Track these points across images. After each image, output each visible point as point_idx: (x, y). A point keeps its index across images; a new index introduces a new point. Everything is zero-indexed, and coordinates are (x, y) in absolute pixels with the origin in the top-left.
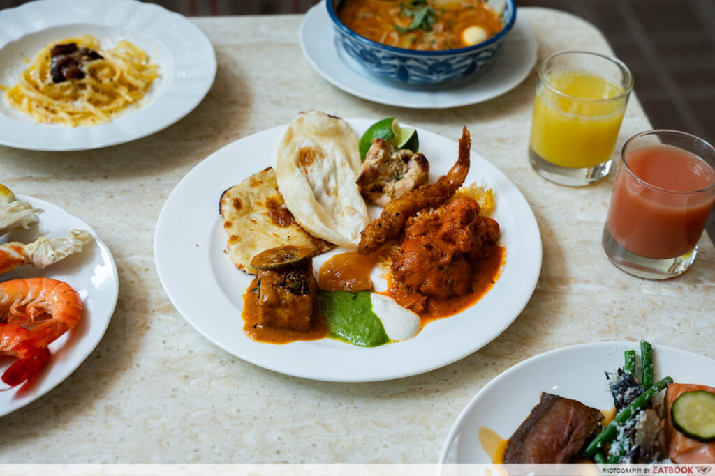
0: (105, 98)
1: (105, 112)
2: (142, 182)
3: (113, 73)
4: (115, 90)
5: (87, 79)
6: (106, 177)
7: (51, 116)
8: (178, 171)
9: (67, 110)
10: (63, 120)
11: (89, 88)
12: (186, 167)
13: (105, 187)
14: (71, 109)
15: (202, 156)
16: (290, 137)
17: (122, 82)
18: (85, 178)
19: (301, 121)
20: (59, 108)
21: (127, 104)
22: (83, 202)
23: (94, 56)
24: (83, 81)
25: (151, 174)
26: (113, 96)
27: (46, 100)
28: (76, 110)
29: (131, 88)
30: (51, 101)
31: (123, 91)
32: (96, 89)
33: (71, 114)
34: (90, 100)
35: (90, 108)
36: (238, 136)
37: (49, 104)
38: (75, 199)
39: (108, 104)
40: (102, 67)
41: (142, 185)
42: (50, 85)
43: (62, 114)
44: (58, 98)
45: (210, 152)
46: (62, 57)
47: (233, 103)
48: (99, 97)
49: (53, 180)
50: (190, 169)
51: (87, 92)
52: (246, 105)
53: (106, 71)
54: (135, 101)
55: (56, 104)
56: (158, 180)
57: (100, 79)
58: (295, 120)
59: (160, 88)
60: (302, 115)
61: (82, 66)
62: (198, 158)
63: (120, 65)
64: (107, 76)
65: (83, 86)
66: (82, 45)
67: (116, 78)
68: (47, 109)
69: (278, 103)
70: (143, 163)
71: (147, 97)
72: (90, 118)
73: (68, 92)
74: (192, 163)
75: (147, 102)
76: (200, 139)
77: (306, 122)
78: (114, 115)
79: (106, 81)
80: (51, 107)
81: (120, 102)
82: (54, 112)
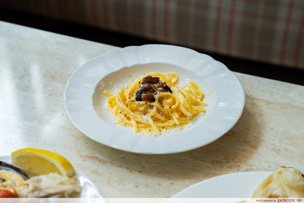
0: (163, 118)
1: (158, 127)
2: (160, 182)
3: (174, 102)
4: (171, 114)
5: (156, 104)
6: (140, 172)
7: (126, 121)
8: (187, 181)
9: (136, 119)
10: (132, 125)
11: (154, 109)
12: (194, 180)
13: (137, 178)
14: (139, 120)
15: (208, 175)
16: (269, 182)
17: (177, 110)
18: (128, 168)
19: (280, 173)
20: (132, 117)
21: (175, 125)
22: (119, 184)
23: (167, 89)
24: (153, 104)
25: (169, 178)
26: (169, 118)
27: (127, 110)
28: (142, 121)
29: (182, 115)
30: (129, 111)
31: (175, 116)
32: (158, 111)
33: (138, 123)
34: (152, 117)
35: (151, 122)
36: (238, 169)
37: (128, 113)
38: (115, 181)
39: (163, 122)
40: (168, 97)
41: (159, 185)
42: (133, 101)
43: (133, 122)
44: (134, 110)
45: (215, 175)
46: (146, 85)
47: (247, 143)
48: (159, 116)
49: (109, 164)
50: (195, 183)
51: (153, 112)
52: (255, 147)
53: (170, 101)
54: (181, 124)
55: (131, 114)
56: (172, 184)
57: (164, 105)
58: (277, 171)
59: (201, 120)
60: (283, 169)
61: (156, 94)
62: (204, 176)
63: (180, 99)
64: (169, 104)
65: (152, 107)
66: (162, 80)
67: (173, 107)
68: (126, 115)
69: (278, 151)
70: (168, 169)
71: (190, 124)
72: (149, 129)
73: (142, 108)
74: (199, 179)
75: (189, 127)
76: (212, 162)
77: (284, 175)
78: (164, 131)
79: (167, 107)
80: (128, 115)
81: (171, 122)
82: (129, 118)
